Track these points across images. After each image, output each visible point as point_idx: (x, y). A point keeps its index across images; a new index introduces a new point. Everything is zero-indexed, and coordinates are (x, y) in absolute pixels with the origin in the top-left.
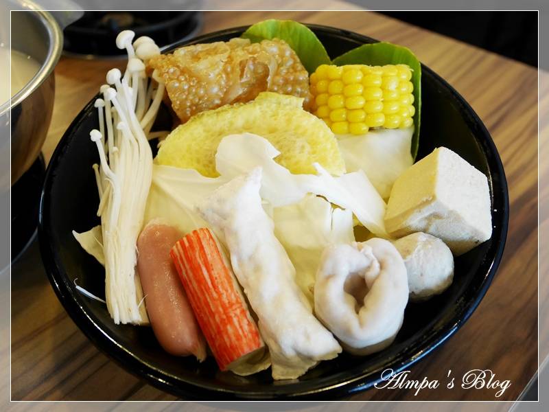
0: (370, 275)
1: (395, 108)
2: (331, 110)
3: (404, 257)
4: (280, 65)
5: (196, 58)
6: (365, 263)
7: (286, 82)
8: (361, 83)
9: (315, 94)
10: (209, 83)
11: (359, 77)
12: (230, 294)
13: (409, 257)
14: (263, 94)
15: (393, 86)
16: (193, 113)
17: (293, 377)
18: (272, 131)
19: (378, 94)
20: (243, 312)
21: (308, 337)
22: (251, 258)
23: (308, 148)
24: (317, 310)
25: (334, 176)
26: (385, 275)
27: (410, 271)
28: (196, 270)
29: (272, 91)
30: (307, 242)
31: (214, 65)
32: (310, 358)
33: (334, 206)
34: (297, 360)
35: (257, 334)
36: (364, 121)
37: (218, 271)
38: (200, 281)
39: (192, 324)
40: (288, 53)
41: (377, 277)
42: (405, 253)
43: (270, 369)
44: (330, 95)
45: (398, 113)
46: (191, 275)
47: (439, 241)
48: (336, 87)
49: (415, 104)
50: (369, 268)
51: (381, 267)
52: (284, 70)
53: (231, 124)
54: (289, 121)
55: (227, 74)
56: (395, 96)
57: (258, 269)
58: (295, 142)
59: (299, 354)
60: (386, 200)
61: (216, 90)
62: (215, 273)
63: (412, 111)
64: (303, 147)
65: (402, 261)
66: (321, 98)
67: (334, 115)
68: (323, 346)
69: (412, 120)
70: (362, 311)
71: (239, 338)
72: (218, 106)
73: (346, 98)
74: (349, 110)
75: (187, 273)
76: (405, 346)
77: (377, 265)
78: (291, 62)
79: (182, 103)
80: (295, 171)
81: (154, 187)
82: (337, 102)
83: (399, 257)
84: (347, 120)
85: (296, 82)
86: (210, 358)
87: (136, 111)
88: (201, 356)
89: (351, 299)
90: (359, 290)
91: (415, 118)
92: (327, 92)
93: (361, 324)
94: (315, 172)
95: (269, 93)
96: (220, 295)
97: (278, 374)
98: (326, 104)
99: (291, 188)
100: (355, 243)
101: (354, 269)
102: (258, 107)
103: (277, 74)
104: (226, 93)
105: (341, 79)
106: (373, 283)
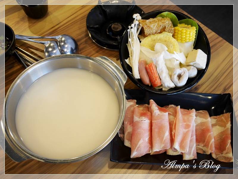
0: (182, 74)
1: (191, 38)
2: (178, 37)
3: (188, 71)
4: (168, 26)
5: (150, 22)
6: (181, 72)
7: (169, 30)
8: (185, 33)
9: (175, 32)
10: (153, 30)
11: (185, 31)
12: (157, 75)
13: (189, 71)
14: (164, 32)
15: (191, 34)
16: (149, 35)
17: (166, 90)
18: (165, 41)
19: (188, 35)
20: (159, 78)
21: (170, 84)
22: (161, 69)
23: (173, 47)
24: (172, 79)
25: (177, 53)
26: (184, 75)
27: (189, 73)
28: (151, 70)
29: (166, 31)
30: (171, 67)
31: (154, 25)
32: (170, 87)
33: (177, 60)
34: (167, 87)
35: (161, 82)
36: (184, 40)
37: (155, 71)
38: (152, 72)
39: (149, 80)
40: (170, 23)
41: (183, 75)
42: (188, 70)
43: (162, 88)
44: (178, 34)
45: (192, 39)
46: (150, 71)
47: (195, 68)
48: (180, 33)
49: (196, 36)
50: (182, 73)
51: (184, 73)
52: (169, 27)
53: (157, 38)
54: (169, 39)
55: (157, 28)
56: (191, 36)
57: (162, 71)
58: (170, 45)
59: (168, 86)
60: (186, 57)
61: (155, 31)
62: (154, 71)
63: (195, 37)
64: (172, 46)
65: (188, 72)
66: (176, 34)
67: (178, 38)
68: (172, 85)
69: (194, 39)
70: (180, 80)
71: (158, 83)
72: (154, 34)
73: (181, 35)
74: (182, 38)
75: (149, 70)
76: (186, 87)
77: (183, 72)
78: (170, 25)
79: (147, 33)
80: (170, 52)
81: (141, 51)
82: (179, 36)
83: (187, 71)
84: (181, 40)
85: (171, 30)
86: (151, 85)
87: (137, 32)
88: (150, 85)
89: (178, 78)
90: (180, 76)
91: (195, 39)
92: (178, 33)
93: (179, 82)
94: (173, 53)
95: (165, 32)
96: (155, 75)
97: (164, 89)
98: (177, 35)
99: (169, 56)
100: (180, 68)
101: (179, 73)
102: (163, 35)
103: (168, 28)
104: (156, 32)
105: (181, 31)
106: (182, 76)
